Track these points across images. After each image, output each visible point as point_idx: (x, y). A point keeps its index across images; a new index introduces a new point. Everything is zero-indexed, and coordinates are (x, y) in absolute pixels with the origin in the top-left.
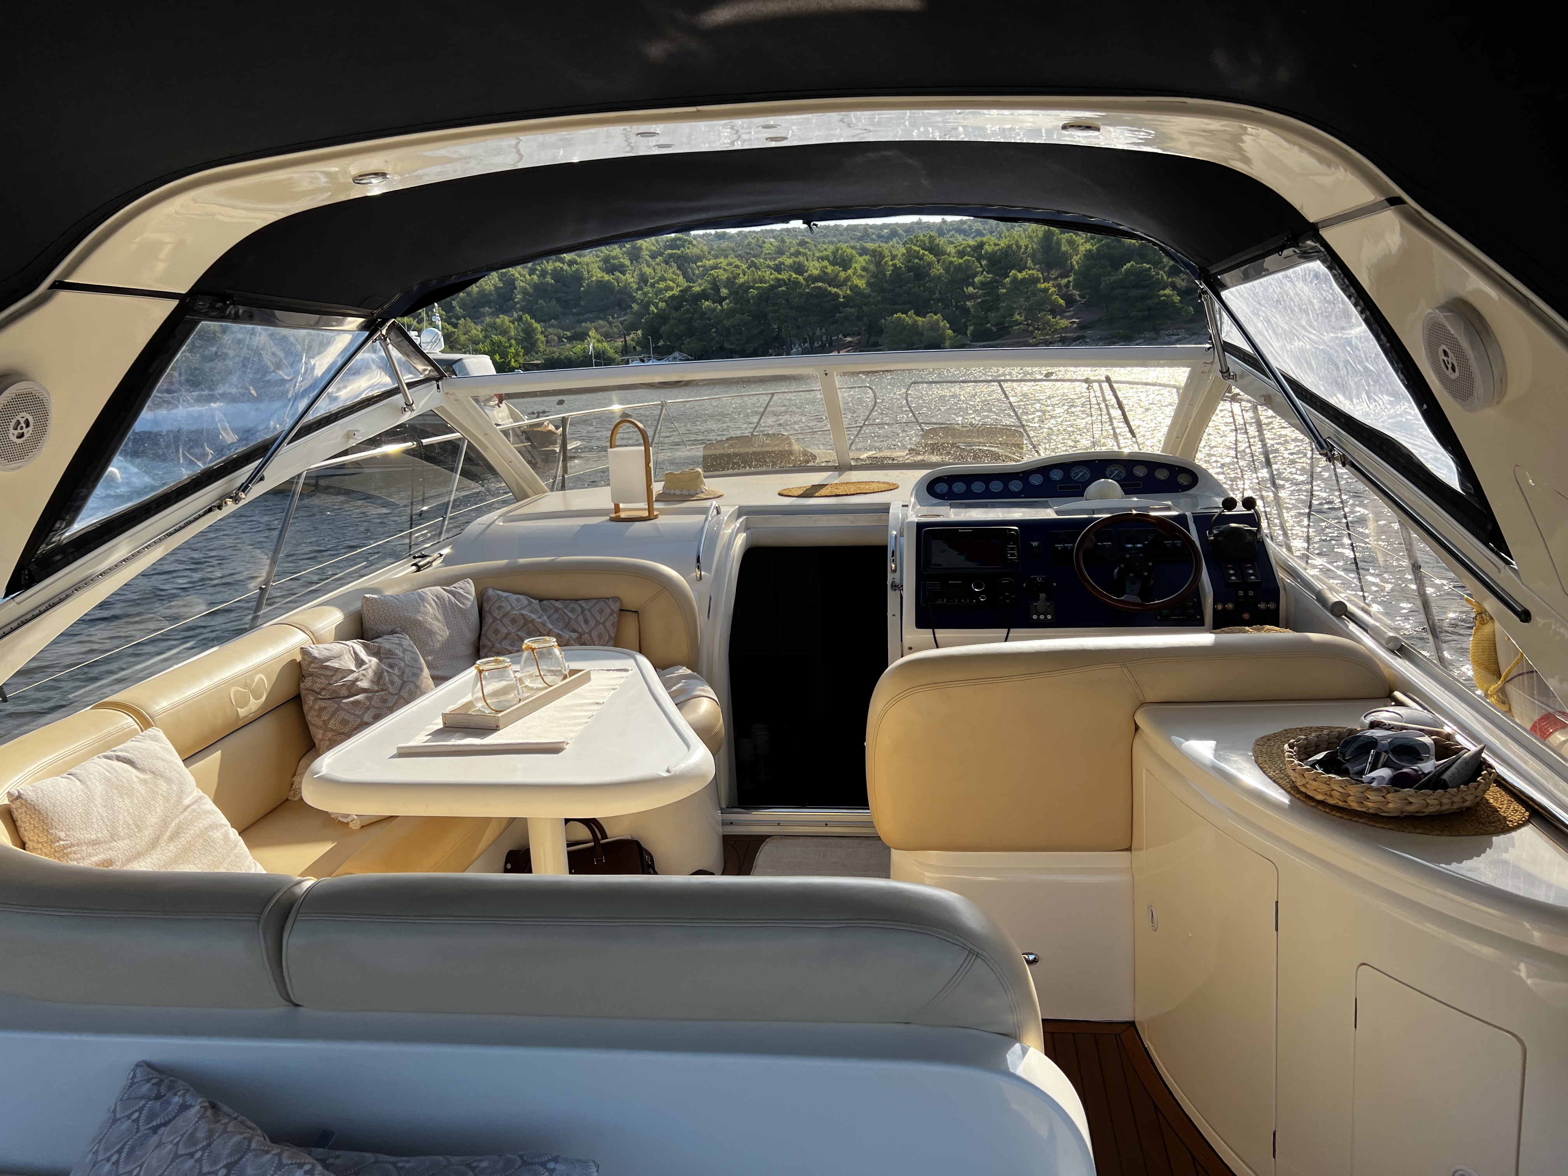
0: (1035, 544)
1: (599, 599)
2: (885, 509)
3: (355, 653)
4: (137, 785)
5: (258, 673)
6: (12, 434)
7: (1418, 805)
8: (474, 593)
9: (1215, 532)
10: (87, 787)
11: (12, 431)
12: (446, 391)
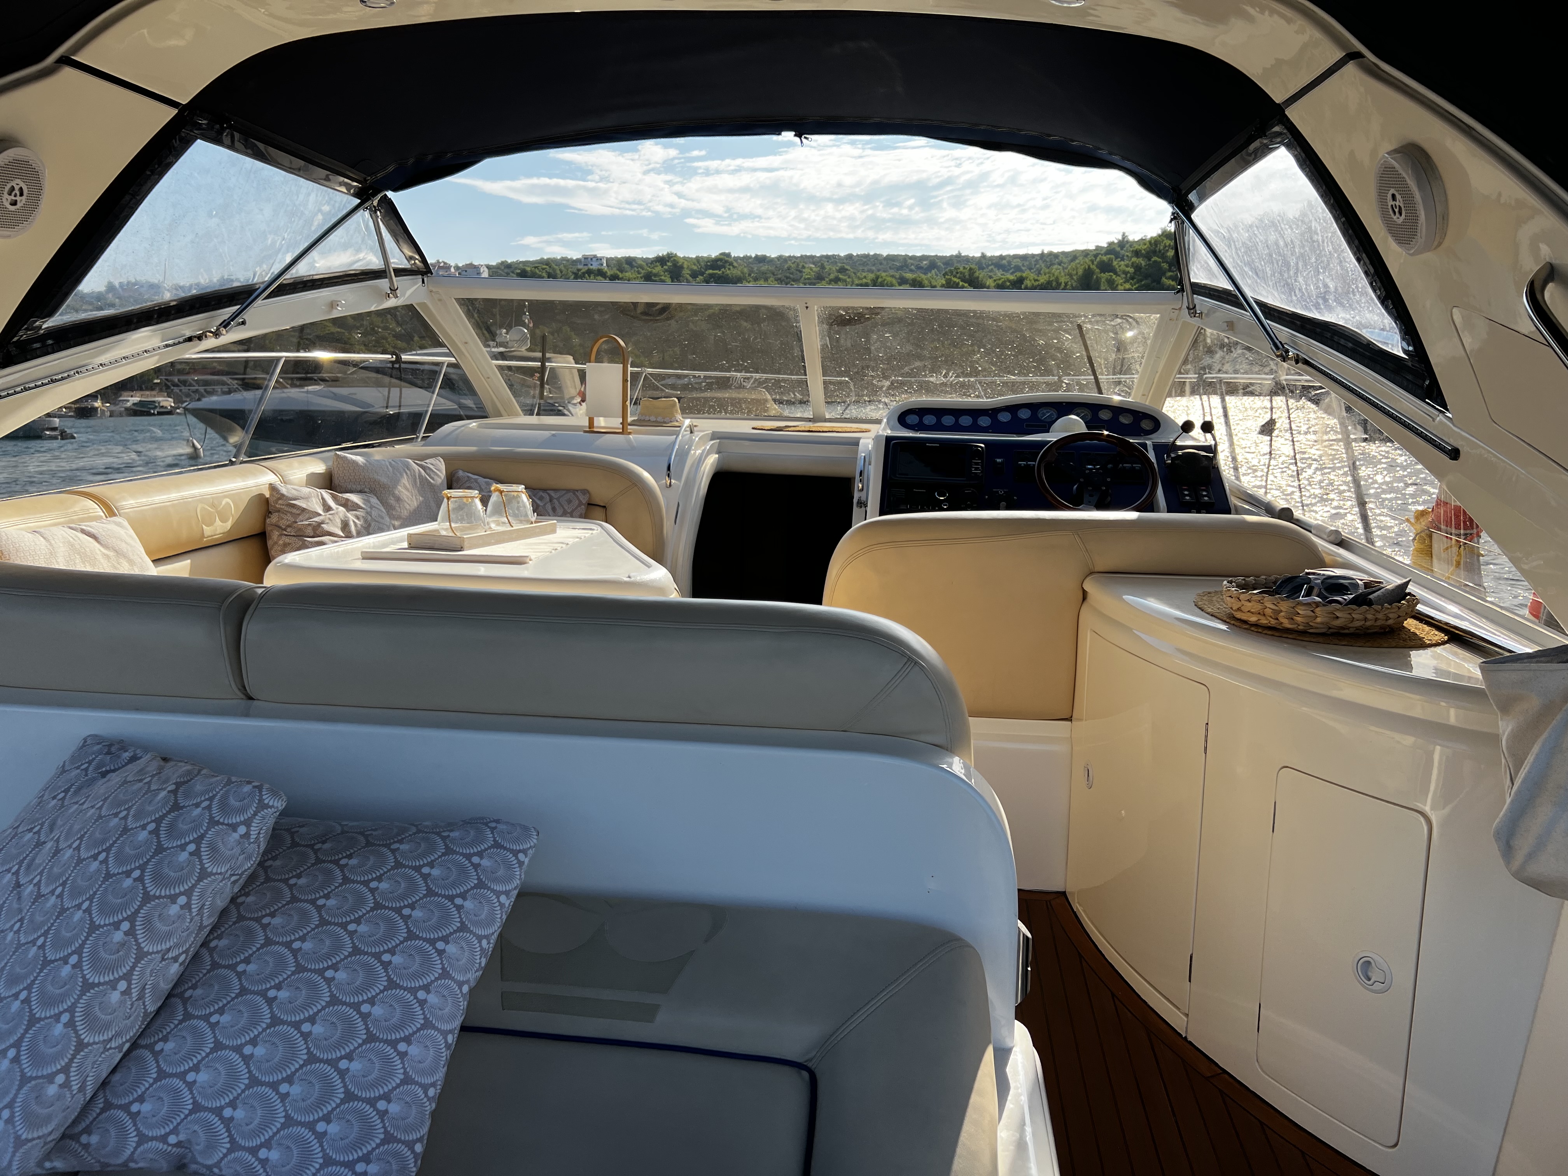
0: (999, 460)
1: (568, 491)
2: (856, 443)
3: (323, 499)
4: (100, 557)
5: (225, 497)
6: (7, 199)
7: (1343, 620)
8: (444, 472)
9: (1173, 455)
10: (51, 544)
11: (6, 196)
12: (431, 288)
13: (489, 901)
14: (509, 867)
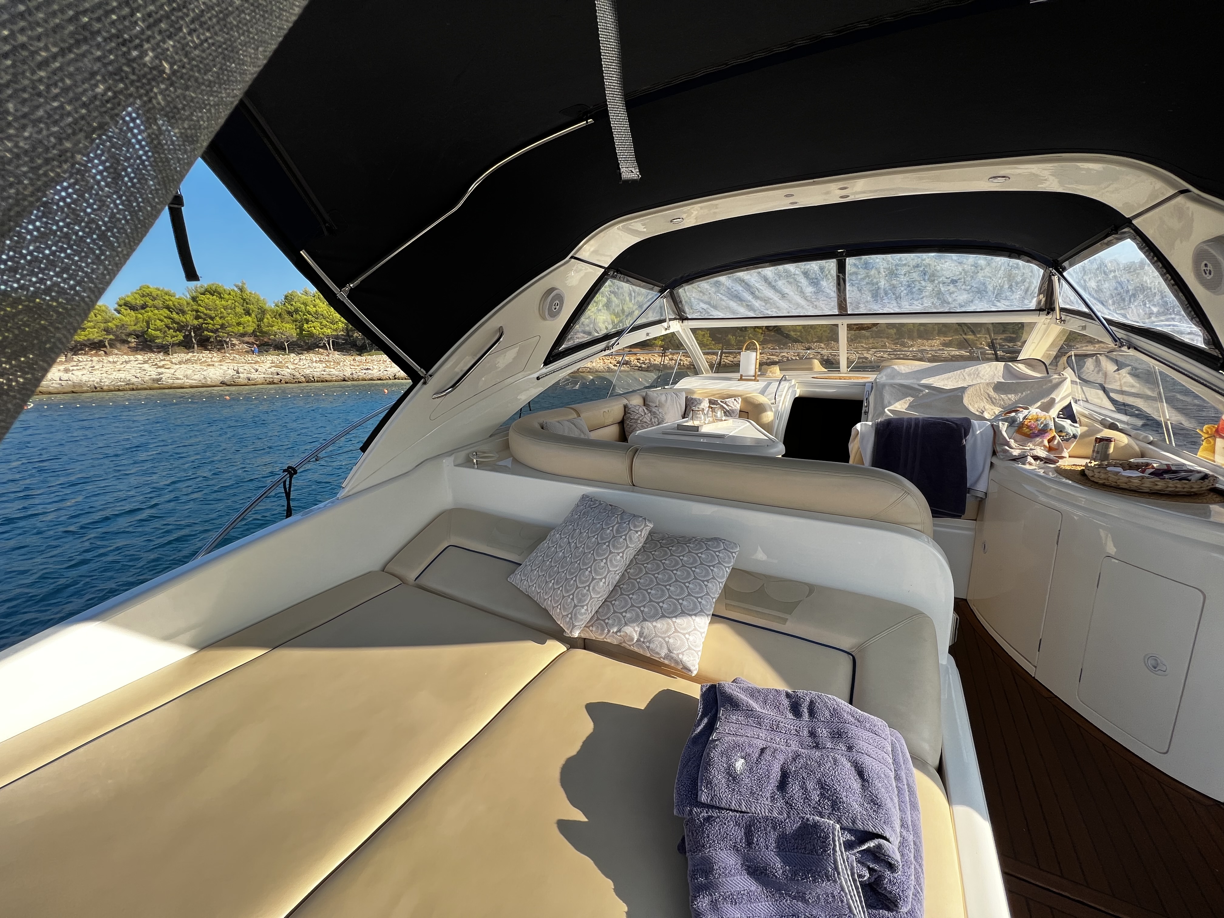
2: (864, 384)
12: (681, 325)
13: (723, 569)
14: (730, 558)
